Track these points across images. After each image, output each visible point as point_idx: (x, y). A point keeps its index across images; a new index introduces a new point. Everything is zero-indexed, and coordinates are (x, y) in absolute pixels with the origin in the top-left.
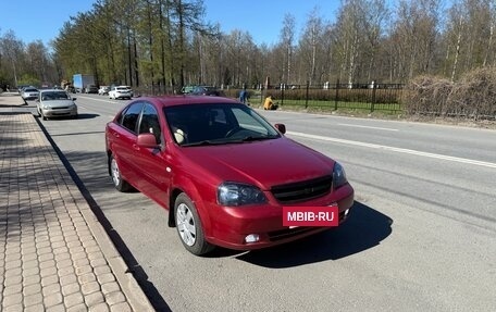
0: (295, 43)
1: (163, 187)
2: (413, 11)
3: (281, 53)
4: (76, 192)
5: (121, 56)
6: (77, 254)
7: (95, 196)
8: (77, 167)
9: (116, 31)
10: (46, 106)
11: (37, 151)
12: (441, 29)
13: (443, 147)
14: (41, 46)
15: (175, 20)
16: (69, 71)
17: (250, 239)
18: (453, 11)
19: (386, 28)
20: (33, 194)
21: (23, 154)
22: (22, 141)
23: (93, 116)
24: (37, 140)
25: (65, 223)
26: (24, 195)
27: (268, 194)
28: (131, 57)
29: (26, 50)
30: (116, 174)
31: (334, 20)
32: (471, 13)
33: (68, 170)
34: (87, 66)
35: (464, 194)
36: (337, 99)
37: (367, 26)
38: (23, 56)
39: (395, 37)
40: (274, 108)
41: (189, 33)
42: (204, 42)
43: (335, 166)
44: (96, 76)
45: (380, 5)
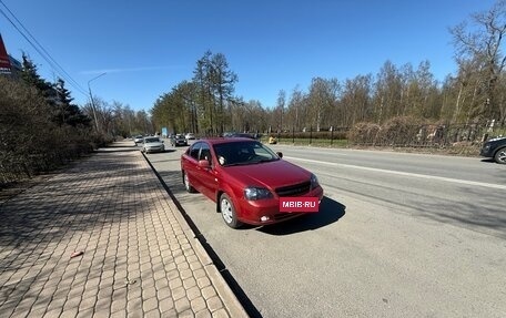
0: (286, 106)
1: (213, 190)
2: (355, 85)
3: (278, 112)
4: (166, 193)
5: (188, 117)
6: (167, 228)
7: (176, 196)
8: (165, 179)
9: (185, 103)
10: (148, 146)
11: (144, 171)
12: (371, 95)
13: (374, 164)
14: (144, 113)
15: (218, 96)
16: (159, 126)
17: (264, 219)
19: (338, 95)
20: (142, 195)
21: (136, 173)
22: (135, 166)
24: (144, 165)
25: (160, 210)
26: (137, 195)
27: (274, 193)
28: (193, 118)
30: (187, 183)
31: (308, 92)
32: (389, 85)
33: (161, 182)
34: (169, 123)
35: (388, 191)
36: (311, 137)
37: (327, 95)
38: (134, 119)
39: (344, 100)
40: (275, 143)
41: (225, 103)
42: (234, 107)
43: (312, 176)
44: (175, 128)
45: (334, 82)
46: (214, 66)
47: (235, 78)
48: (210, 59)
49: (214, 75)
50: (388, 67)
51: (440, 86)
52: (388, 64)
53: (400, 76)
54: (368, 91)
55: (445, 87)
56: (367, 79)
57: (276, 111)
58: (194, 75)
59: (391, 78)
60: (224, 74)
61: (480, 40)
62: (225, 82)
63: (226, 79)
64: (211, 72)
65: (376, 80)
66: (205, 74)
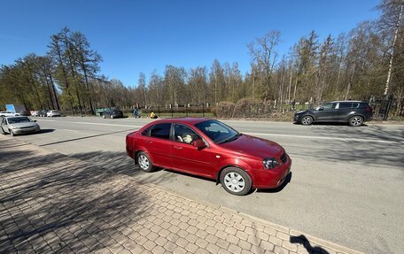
0: (146, 86)
5: (43, 93)
9: (36, 78)
12: (208, 81)
15: (83, 73)
17: (279, 182)
18: (211, 75)
19: (186, 81)
23: (52, 131)
27: (280, 161)
31: (163, 76)
32: (218, 76)
34: (16, 98)
37: (179, 79)
40: (155, 117)
44: (25, 105)
45: (183, 70)
46: (74, 43)
47: (98, 58)
49: (75, 53)
50: (217, 64)
51: (243, 79)
52: (216, 61)
53: (223, 70)
54: (205, 78)
56: (203, 70)
58: (49, 50)
59: (218, 71)
60: (87, 52)
62: (88, 61)
63: (89, 58)
64: (71, 49)
65: (210, 72)
66: (63, 50)
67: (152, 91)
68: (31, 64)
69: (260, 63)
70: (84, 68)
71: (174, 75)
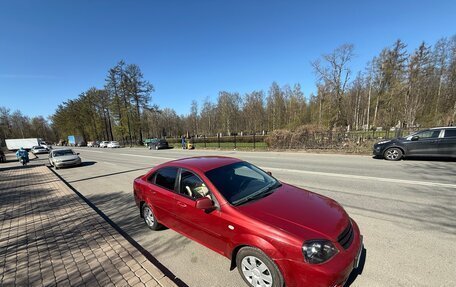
0: (199, 114)
2: (252, 98)
3: (192, 119)
5: (100, 124)
9: (95, 110)
10: (57, 160)
11: (67, 201)
12: (265, 106)
14: (42, 119)
15: (135, 104)
16: (64, 134)
18: (269, 99)
19: (241, 107)
21: (55, 205)
22: (48, 192)
24: (63, 192)
28: (107, 125)
29: (31, 122)
30: (150, 218)
31: (217, 103)
34: (77, 130)
37: (233, 106)
38: (29, 126)
39: (245, 110)
41: (141, 110)
42: (148, 112)
44: (84, 136)
45: (237, 95)
46: (129, 75)
47: (151, 88)
48: (124, 68)
49: (129, 84)
50: (276, 88)
51: (308, 102)
52: (274, 84)
53: (283, 93)
54: (262, 103)
55: (311, 102)
56: (260, 94)
57: (190, 118)
58: (106, 83)
59: (277, 94)
60: (139, 84)
61: (329, 72)
62: (141, 91)
63: (142, 89)
64: (126, 81)
65: (267, 96)
66: (119, 82)
67: (204, 118)
68: (92, 98)
69: (329, 83)
70: (137, 99)
71: (227, 102)
